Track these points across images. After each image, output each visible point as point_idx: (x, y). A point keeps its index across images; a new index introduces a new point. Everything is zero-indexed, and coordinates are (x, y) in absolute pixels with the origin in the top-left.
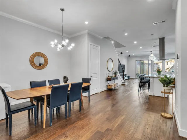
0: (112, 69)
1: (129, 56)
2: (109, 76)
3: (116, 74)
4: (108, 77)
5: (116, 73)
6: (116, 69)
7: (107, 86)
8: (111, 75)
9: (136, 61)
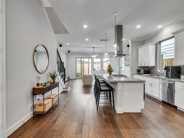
0: (47, 68)
1: (69, 52)
2: (38, 85)
3: (53, 77)
4: (36, 87)
5: (54, 75)
6: (54, 68)
7: (34, 107)
8: (44, 79)
9: (76, 58)
